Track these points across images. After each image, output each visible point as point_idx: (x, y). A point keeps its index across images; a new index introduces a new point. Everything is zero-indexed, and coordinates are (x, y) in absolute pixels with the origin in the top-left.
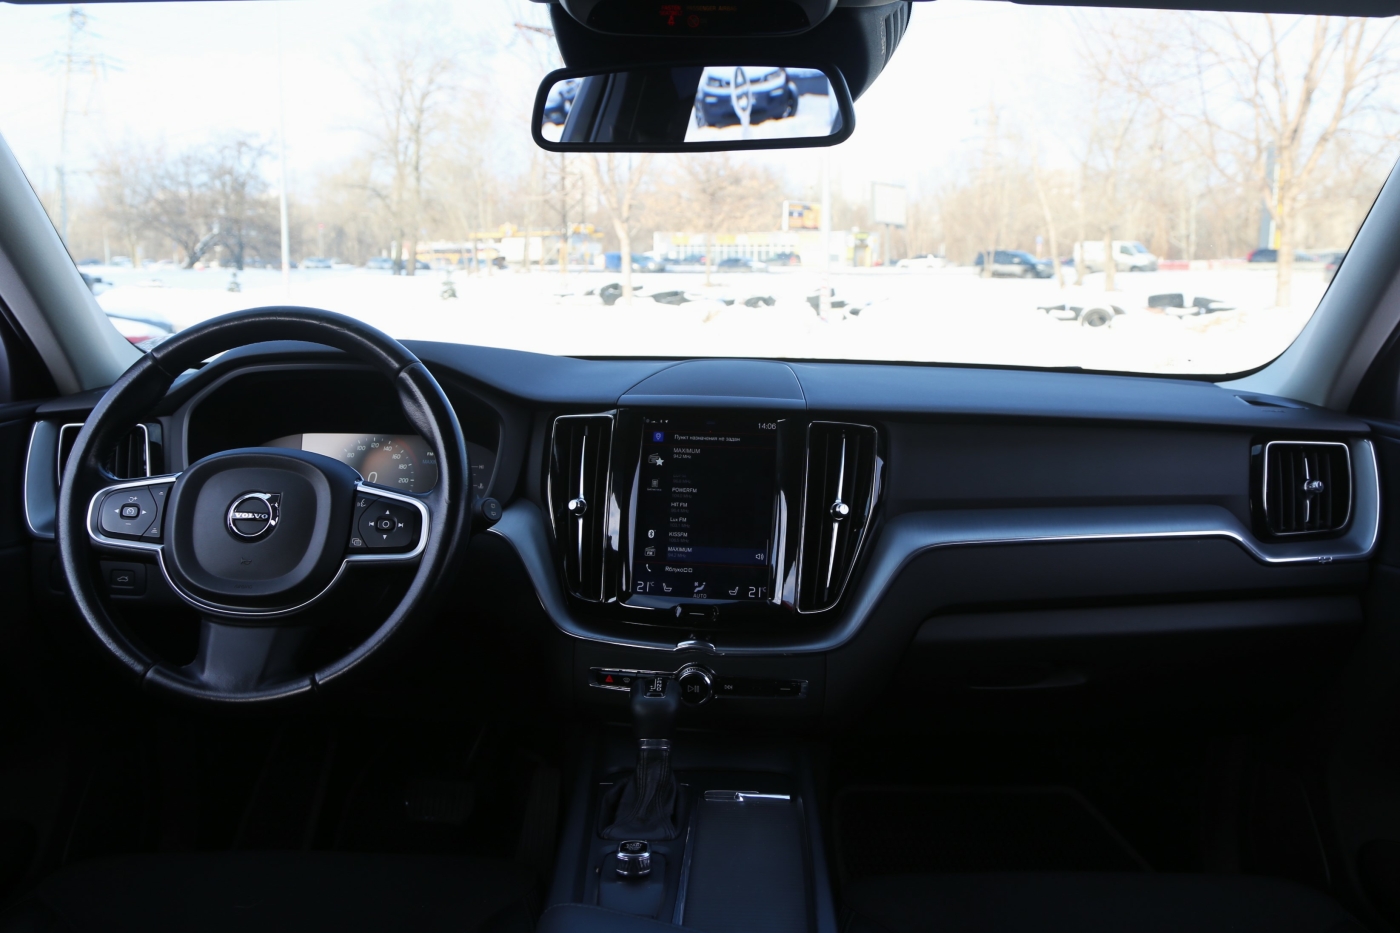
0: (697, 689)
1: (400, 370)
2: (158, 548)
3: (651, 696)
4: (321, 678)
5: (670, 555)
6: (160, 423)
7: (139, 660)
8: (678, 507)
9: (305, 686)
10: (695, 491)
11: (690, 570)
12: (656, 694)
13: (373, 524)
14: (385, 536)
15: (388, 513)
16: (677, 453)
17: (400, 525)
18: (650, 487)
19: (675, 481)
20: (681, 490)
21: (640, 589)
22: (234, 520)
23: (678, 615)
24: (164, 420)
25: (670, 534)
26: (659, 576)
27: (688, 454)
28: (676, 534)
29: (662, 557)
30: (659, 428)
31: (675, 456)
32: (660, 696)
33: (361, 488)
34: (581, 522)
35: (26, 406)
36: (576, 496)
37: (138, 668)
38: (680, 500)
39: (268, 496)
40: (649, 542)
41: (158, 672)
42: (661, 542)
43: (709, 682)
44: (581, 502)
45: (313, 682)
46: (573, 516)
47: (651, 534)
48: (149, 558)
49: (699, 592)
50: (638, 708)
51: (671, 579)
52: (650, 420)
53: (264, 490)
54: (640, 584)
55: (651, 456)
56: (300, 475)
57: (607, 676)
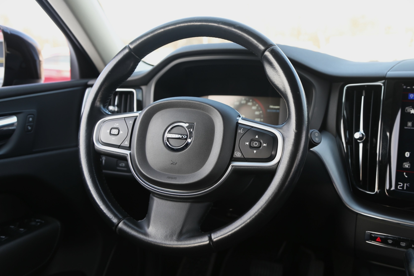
1: (265, 51)
2: (127, 152)
4: (217, 236)
6: (141, 89)
7: (115, 216)
9: (204, 241)
13: (248, 143)
14: (255, 151)
15: (257, 137)
17: (264, 145)
18: (407, 126)
21: (400, 187)
22: (168, 138)
24: (143, 88)
26: (412, 180)
30: (412, 91)
33: (241, 121)
34: (361, 145)
35: (83, 81)
36: (358, 131)
37: (115, 220)
39: (187, 125)
40: (406, 160)
41: (125, 224)
44: (362, 134)
45: (210, 239)
46: (356, 142)
47: (407, 154)
48: (123, 158)
52: (407, 86)
53: (185, 121)
54: (401, 185)
55: (407, 108)
56: (205, 112)
57: (377, 238)
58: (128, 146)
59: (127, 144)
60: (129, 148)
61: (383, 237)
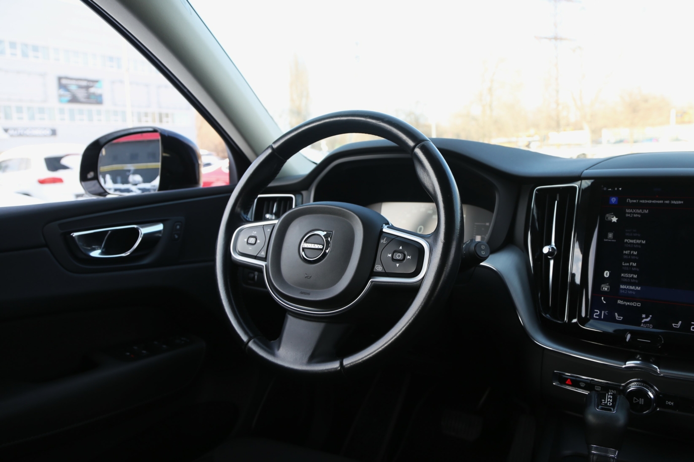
0: (642, 401)
1: (414, 147)
2: (263, 263)
3: (602, 409)
4: (348, 361)
5: (621, 291)
6: (302, 194)
7: (246, 333)
8: (630, 254)
9: (335, 365)
10: (644, 242)
11: (639, 305)
12: (606, 408)
13: (390, 255)
14: (398, 265)
15: (401, 248)
16: (628, 213)
17: (408, 257)
18: (607, 238)
19: (627, 234)
20: (631, 241)
21: (596, 315)
22: (304, 249)
23: (627, 340)
24: (304, 193)
25: (622, 275)
26: (612, 307)
27: (638, 214)
28: (626, 275)
29: (614, 293)
30: (614, 194)
31: (627, 215)
32: (611, 410)
33: (386, 229)
34: (552, 262)
36: (549, 243)
37: (244, 338)
38: (631, 249)
39: (325, 233)
40: (605, 280)
41: (255, 342)
42: (615, 281)
43: (652, 396)
44: (553, 248)
45: (341, 364)
46: (546, 258)
47: (607, 274)
49: (646, 322)
50: (591, 418)
51: (622, 310)
52: (608, 188)
53: (323, 229)
54: (597, 312)
55: (607, 215)
56: (345, 219)
57: (567, 379)
58: (264, 256)
59: (263, 254)
60: (264, 259)
61: (574, 378)
